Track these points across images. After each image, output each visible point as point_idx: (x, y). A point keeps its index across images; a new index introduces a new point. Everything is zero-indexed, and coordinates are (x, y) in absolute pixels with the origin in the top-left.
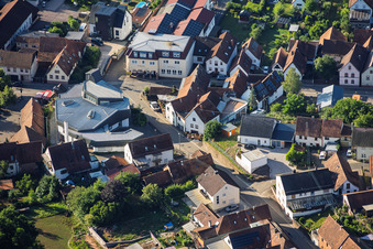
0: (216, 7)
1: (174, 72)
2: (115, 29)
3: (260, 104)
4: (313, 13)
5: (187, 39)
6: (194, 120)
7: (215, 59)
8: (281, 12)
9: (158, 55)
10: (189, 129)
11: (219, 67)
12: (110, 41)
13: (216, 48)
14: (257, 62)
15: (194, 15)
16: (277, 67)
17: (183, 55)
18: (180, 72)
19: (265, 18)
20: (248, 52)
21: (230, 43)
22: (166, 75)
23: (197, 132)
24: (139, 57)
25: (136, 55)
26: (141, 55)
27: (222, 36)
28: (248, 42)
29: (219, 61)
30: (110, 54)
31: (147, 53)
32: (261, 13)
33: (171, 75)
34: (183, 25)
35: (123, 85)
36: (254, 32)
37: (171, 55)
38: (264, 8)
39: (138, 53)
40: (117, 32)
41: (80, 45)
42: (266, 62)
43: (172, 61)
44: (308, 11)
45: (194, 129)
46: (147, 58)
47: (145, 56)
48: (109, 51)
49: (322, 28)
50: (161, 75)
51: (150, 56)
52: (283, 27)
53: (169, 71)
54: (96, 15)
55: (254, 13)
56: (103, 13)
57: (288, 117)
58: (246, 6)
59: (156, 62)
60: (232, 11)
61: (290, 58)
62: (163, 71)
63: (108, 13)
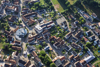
4: (62, 33)
17: (39, 31)
19: (57, 30)
35: (32, 30)
41: (34, 22)
47: (36, 28)
49: (60, 36)
60: (56, 27)
63: (39, 20)
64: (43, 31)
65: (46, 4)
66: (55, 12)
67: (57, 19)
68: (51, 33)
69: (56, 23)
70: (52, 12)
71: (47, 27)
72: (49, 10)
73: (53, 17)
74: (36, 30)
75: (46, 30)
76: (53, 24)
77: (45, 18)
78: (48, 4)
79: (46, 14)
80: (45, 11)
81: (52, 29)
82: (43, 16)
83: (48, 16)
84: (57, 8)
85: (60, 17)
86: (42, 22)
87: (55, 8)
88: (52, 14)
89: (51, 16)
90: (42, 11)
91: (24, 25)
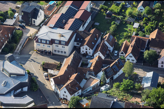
0: (94, 7)
1: (62, 52)
2: (33, 19)
3: (108, 81)
4: (149, 16)
5: (71, 32)
6: (65, 92)
7: (85, 46)
8: (130, 14)
9: (52, 42)
10: (62, 97)
11: (88, 51)
12: (30, 26)
13: (87, 39)
14: (111, 49)
15: (78, 15)
16: (122, 53)
17: (67, 43)
18: (65, 52)
19: (120, 17)
20: (106, 42)
21: (96, 36)
22: (57, 53)
23: (66, 99)
24: (41, 42)
25: (39, 41)
26: (43, 42)
27: (92, 31)
28: (107, 35)
29: (88, 48)
30: (28, 35)
31: (46, 41)
32: (119, 14)
33: (60, 54)
34: (71, 22)
35: (31, 58)
36: (112, 27)
37: (60, 42)
38: (121, 10)
39: (41, 40)
40: (34, 21)
41: (11, 29)
42: (117, 47)
43: (60, 46)
44: (146, 14)
45: (65, 97)
46: (46, 43)
47: (45, 42)
48: (28, 33)
49: (152, 27)
50: (54, 53)
51: (48, 42)
52: (130, 24)
53: (59, 51)
54: (22, 11)
55: (115, 13)
56: (26, 11)
57: (122, 93)
58: (111, 8)
59: (51, 46)
60: (102, 10)
61: (130, 49)
62: (55, 51)
63: (29, 11)
64: (79, 39)
71: (82, 20)
75: (88, 29)
81: (97, 24)
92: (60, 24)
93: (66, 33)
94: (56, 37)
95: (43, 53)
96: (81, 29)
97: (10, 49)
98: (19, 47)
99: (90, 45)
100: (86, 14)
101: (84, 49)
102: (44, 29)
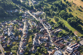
9: (69, 50)
12: (67, 46)
17: (71, 51)
34: (74, 47)
35: (65, 51)
36: (81, 50)
37: (70, 50)
39: (67, 49)
41: (64, 45)
60: (81, 47)
63: (68, 43)
64: (74, 51)
65: (67, 32)
66: (76, 37)
67: (79, 41)
68: (80, 52)
69: (80, 44)
70: (74, 37)
72: (71, 36)
73: (76, 40)
74: (68, 51)
75: (76, 50)
76: (78, 45)
77: (70, 42)
78: (68, 32)
79: (70, 39)
80: (68, 37)
82: (68, 40)
83: (72, 40)
84: (76, 34)
85: (81, 40)
86: (70, 44)
87: (75, 34)
88: (74, 39)
89: (74, 40)
90: (67, 37)
91: (57, 49)
92: (72, 47)
93: (72, 49)
94: (70, 49)
95: (67, 51)
96: (75, 49)
97: (62, 49)
98: (64, 49)
99: (75, 53)
100: (77, 47)
101: (74, 53)
102: (69, 47)
